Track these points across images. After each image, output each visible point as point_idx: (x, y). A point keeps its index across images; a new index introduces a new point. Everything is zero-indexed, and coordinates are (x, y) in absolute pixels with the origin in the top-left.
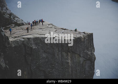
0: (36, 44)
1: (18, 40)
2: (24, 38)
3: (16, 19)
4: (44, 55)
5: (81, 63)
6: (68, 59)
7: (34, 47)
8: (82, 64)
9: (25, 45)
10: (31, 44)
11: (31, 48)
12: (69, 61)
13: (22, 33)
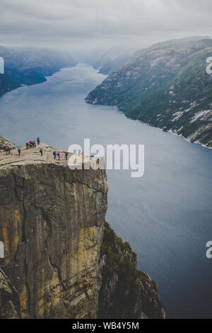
0: (30, 173)
1: (5, 169)
2: (13, 166)
3: (6, 142)
4: (41, 188)
5: (91, 195)
6: (73, 192)
7: (27, 177)
8: (92, 197)
9: (15, 176)
10: (23, 173)
11: (24, 179)
12: (75, 194)
13: (10, 159)
